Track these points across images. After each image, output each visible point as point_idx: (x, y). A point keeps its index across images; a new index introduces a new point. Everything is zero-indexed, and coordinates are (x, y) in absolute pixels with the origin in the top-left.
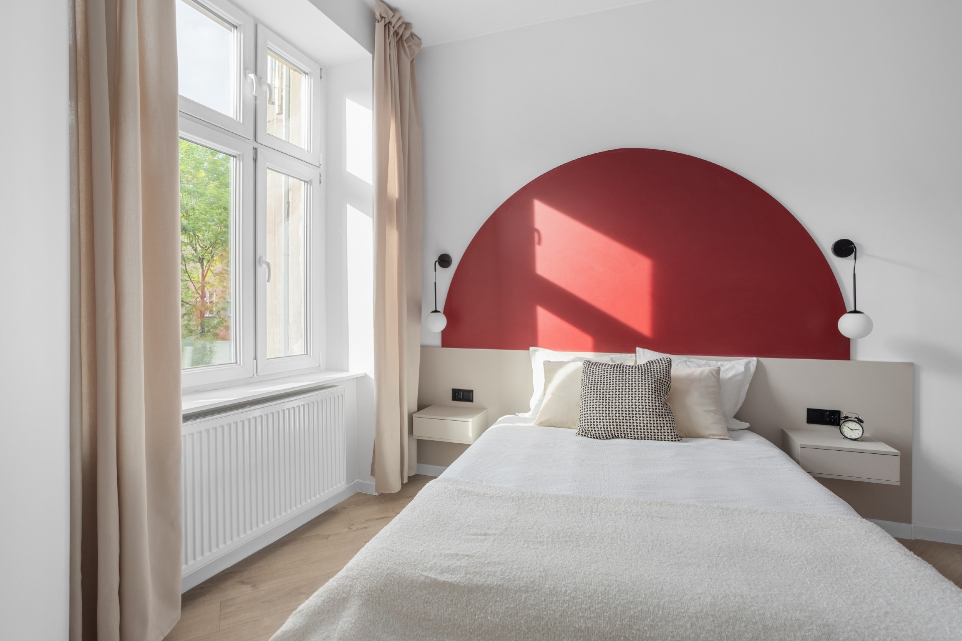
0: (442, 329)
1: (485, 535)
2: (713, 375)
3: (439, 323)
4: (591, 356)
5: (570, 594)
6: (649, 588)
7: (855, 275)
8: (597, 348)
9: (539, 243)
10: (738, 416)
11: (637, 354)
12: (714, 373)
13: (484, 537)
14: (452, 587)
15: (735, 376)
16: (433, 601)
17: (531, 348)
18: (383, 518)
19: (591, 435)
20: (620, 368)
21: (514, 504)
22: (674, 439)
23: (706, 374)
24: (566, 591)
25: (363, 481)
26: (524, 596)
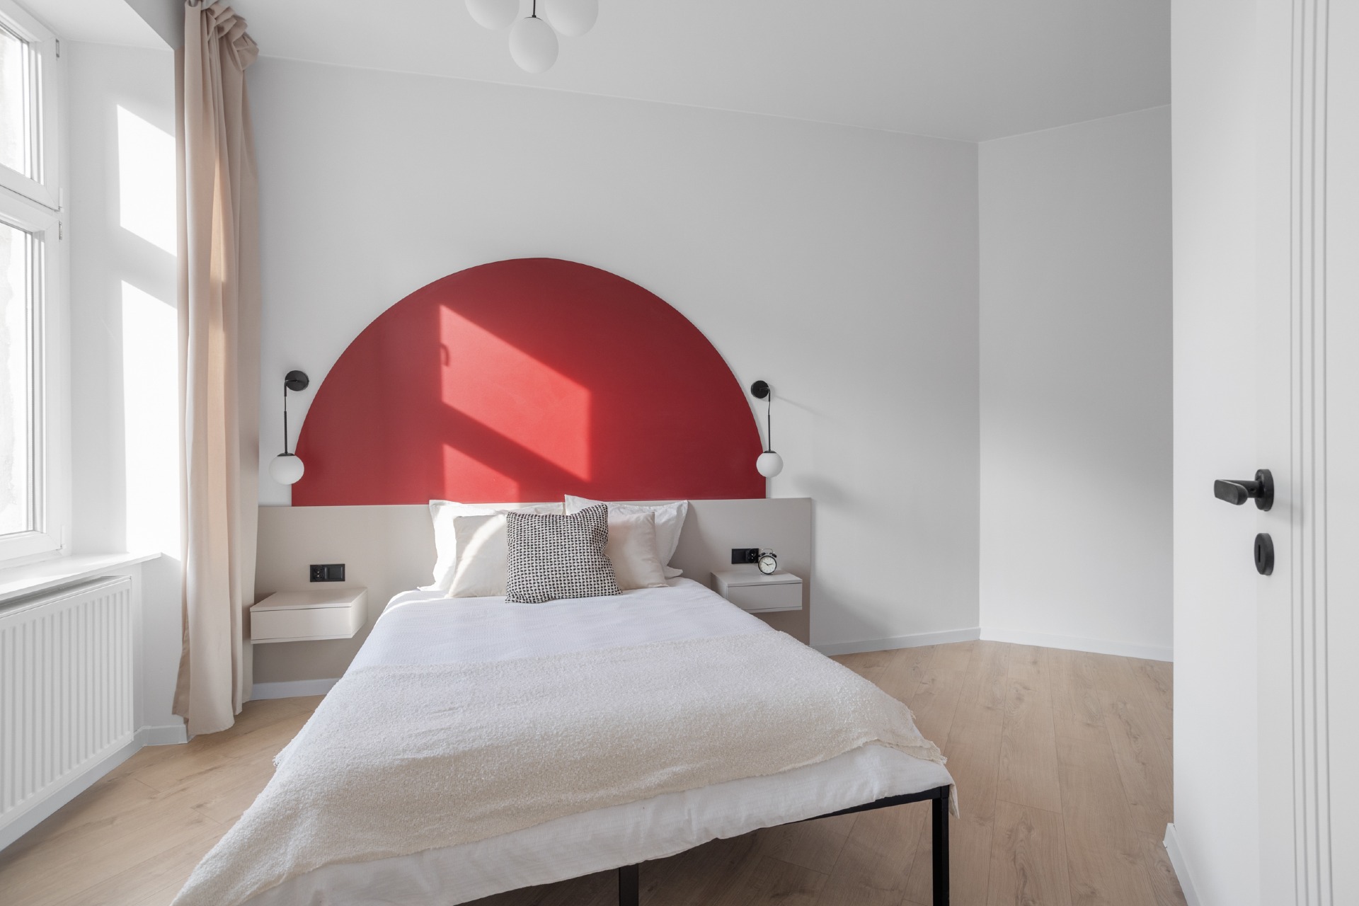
0: (294, 482)
1: (450, 709)
2: (648, 521)
3: (294, 471)
4: (514, 507)
5: (562, 734)
6: (631, 712)
7: (769, 416)
8: (522, 498)
9: (447, 363)
10: (671, 564)
11: (566, 503)
12: (649, 519)
13: (451, 712)
14: (435, 762)
15: (669, 520)
16: (415, 782)
17: (432, 502)
18: (211, 770)
19: (524, 600)
20: (552, 520)
21: (468, 677)
22: (614, 593)
23: (641, 520)
24: (557, 733)
25: (154, 728)
26: (516, 748)
